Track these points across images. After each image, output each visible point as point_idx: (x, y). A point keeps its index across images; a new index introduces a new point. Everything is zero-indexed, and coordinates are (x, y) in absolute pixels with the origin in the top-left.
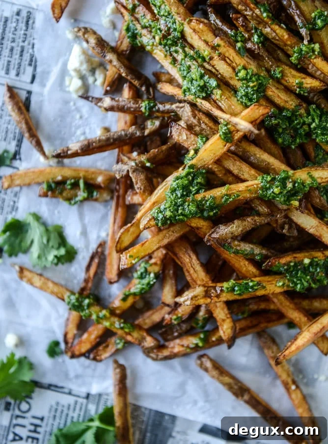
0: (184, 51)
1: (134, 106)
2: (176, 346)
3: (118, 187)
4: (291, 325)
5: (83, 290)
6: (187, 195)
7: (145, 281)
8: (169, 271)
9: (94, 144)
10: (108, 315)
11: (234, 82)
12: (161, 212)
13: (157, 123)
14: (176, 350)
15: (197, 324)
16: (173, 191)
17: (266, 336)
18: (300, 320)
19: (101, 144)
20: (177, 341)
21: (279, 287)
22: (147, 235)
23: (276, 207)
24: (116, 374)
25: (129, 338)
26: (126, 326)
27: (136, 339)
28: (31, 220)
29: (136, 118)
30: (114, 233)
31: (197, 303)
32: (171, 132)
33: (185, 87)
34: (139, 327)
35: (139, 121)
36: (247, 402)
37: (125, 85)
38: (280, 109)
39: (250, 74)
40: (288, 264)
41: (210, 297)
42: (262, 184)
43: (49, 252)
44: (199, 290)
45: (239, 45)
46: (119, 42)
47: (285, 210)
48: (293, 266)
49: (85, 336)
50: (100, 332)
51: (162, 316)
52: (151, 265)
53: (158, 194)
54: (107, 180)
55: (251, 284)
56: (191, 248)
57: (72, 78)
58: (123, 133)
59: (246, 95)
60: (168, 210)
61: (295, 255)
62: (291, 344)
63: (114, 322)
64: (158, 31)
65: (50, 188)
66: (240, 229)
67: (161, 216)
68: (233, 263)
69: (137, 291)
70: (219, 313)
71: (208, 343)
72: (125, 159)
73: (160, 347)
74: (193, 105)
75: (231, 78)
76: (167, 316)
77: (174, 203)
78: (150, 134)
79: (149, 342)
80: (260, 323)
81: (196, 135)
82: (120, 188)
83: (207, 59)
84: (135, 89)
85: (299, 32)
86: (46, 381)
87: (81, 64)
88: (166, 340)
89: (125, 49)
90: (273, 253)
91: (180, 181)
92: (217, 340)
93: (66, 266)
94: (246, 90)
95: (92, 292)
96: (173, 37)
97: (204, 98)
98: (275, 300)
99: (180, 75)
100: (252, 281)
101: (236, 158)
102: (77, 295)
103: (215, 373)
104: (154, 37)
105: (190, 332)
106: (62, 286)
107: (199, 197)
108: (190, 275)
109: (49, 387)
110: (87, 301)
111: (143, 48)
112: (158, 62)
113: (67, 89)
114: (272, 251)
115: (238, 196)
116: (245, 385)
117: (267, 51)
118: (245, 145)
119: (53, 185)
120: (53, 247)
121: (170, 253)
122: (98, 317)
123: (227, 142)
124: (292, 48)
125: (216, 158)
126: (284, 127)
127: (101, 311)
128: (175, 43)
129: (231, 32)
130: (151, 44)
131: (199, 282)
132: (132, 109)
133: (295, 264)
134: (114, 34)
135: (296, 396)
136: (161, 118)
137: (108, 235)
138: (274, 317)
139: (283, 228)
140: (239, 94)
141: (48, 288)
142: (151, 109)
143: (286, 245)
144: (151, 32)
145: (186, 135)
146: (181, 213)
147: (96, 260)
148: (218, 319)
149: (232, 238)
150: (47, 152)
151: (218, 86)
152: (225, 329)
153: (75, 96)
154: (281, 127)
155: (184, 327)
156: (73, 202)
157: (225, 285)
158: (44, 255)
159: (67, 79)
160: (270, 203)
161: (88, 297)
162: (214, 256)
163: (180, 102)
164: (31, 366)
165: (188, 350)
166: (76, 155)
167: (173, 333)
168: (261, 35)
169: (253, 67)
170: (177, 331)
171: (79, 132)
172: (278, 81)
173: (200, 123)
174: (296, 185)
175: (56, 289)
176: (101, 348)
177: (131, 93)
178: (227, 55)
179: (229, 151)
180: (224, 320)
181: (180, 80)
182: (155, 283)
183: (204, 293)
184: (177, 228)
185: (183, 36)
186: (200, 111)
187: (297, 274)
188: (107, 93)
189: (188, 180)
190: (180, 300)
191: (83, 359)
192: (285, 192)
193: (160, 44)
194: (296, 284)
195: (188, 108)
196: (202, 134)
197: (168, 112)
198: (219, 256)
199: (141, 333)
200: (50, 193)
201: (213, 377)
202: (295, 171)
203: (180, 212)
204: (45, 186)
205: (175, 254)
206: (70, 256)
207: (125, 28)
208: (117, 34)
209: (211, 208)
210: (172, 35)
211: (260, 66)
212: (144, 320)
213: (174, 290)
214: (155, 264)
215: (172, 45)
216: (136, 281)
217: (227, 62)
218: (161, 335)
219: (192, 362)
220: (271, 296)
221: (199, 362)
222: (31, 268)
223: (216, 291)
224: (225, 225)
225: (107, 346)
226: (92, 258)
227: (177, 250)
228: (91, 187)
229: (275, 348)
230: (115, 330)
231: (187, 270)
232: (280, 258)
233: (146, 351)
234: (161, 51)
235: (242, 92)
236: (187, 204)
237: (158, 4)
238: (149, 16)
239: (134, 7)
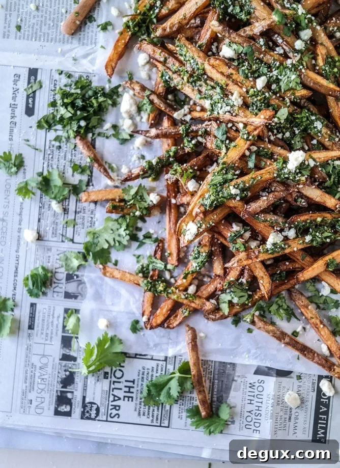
0: (206, 84)
1: (174, 131)
5: (152, 277)
7: (199, 260)
11: (246, 100)
17: (295, 291)
21: (300, 244)
23: (289, 185)
24: (188, 335)
25: (193, 305)
26: (189, 296)
27: (198, 304)
29: (175, 140)
30: (171, 228)
31: (242, 265)
32: (205, 143)
34: (200, 297)
35: (178, 143)
36: (288, 344)
37: (164, 118)
40: (306, 221)
41: (251, 259)
42: (277, 167)
44: (242, 255)
46: (156, 88)
48: (309, 223)
49: (159, 311)
50: (170, 306)
51: (215, 286)
52: (202, 247)
53: (203, 189)
57: (124, 119)
60: (211, 196)
61: (311, 215)
63: (180, 295)
64: (186, 73)
66: (266, 203)
68: (264, 232)
69: (194, 269)
70: (259, 272)
73: (217, 310)
76: (218, 286)
77: (215, 191)
79: (209, 306)
80: (289, 280)
83: (224, 86)
84: (172, 119)
85: (288, 56)
86: (132, 351)
87: (131, 106)
89: (162, 91)
94: (256, 104)
96: (198, 74)
104: (183, 79)
107: (233, 183)
109: (136, 356)
111: (175, 88)
113: (122, 128)
115: (261, 177)
122: (167, 293)
123: (247, 140)
125: (241, 154)
128: (199, 79)
130: (181, 84)
132: (173, 134)
133: (311, 221)
134: (150, 83)
139: (297, 201)
141: (127, 278)
142: (187, 130)
144: (180, 75)
146: (222, 196)
147: (159, 252)
148: (258, 277)
149: (260, 211)
150: (113, 177)
152: (265, 284)
157: (262, 248)
159: (121, 121)
163: (208, 121)
164: (121, 342)
175: (132, 278)
176: (172, 318)
177: (170, 123)
178: (238, 80)
180: (262, 277)
183: (246, 257)
184: (219, 210)
185: (204, 73)
189: (223, 173)
190: (229, 264)
191: (159, 329)
193: (188, 82)
194: (312, 241)
195: (214, 124)
199: (202, 300)
200: (114, 211)
203: (220, 195)
204: (110, 206)
205: (220, 233)
207: (159, 76)
209: (243, 190)
212: (202, 292)
213: (221, 261)
214: (206, 245)
215: (197, 81)
216: (191, 263)
217: (239, 86)
223: (255, 254)
224: (254, 202)
225: (176, 316)
226: (156, 251)
230: (182, 301)
232: (300, 216)
233: (206, 314)
234: (189, 87)
236: (224, 189)
237: (184, 53)
238: (177, 64)
239: (166, 59)
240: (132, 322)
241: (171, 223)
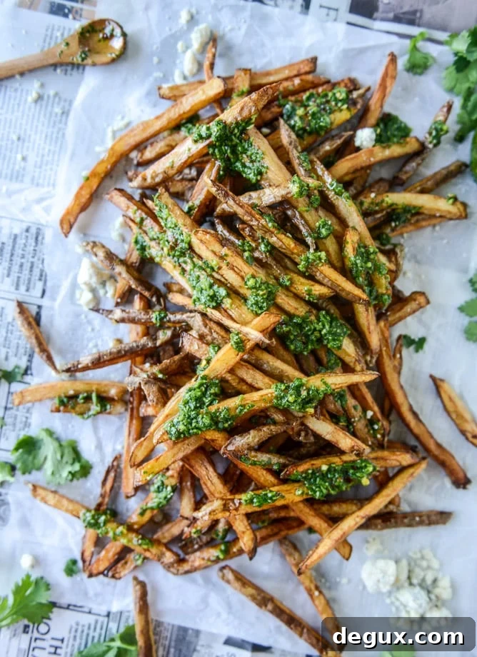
0: (193, 262)
1: (145, 317)
2: (196, 559)
3: (131, 399)
4: (311, 530)
5: (99, 505)
6: (201, 407)
7: (162, 495)
8: (186, 482)
9: (105, 357)
10: (125, 531)
11: (243, 291)
12: (174, 426)
13: (169, 333)
14: (197, 564)
15: (218, 535)
16: (186, 403)
17: (287, 543)
18: (321, 526)
19: (112, 356)
20: (198, 554)
21: (299, 495)
22: (163, 447)
23: (292, 414)
24: (136, 591)
25: (148, 554)
26: (144, 542)
27: (155, 555)
28: (43, 436)
29: (148, 328)
30: (129, 446)
31: (215, 518)
32: (182, 343)
33: (194, 297)
34: (158, 542)
35: (151, 331)
36: (272, 612)
37: (136, 297)
38: (291, 316)
39: (259, 282)
40: (306, 472)
41: (229, 510)
42: (276, 393)
43: (63, 468)
44: (216, 504)
45: (246, 254)
46: (128, 255)
47: (301, 418)
48: (312, 473)
49: (103, 553)
50: (119, 549)
51: (181, 529)
52: (168, 478)
53: (171, 407)
54: (120, 392)
55: (270, 495)
56: (207, 459)
57: (83, 291)
58: (135, 345)
59: (256, 303)
60: (181, 423)
61: (313, 462)
62: (313, 553)
63: (132, 539)
64: (167, 243)
65: (62, 403)
66: (257, 439)
67: (174, 430)
68: (251, 473)
69: (155, 505)
70: (239, 525)
71: (227, 553)
72: (138, 370)
73: (181, 561)
74: (204, 315)
75: (240, 287)
76: (186, 529)
77: (187, 416)
78: (161, 346)
79: (169, 557)
80: (281, 530)
81: (208, 344)
82: (134, 399)
83: (216, 268)
84: (146, 300)
85: (305, 241)
86: (64, 601)
87: (91, 277)
88: (187, 554)
89: (135, 261)
90: (290, 461)
91: (193, 393)
92: (238, 551)
93: (82, 480)
94: (256, 299)
95: (109, 507)
96: (181, 248)
97: (214, 308)
98: (294, 508)
99: (190, 285)
100: (271, 491)
101: (249, 366)
102: (93, 512)
103: (237, 585)
104: (162, 249)
105: (211, 543)
106: (77, 503)
107: (213, 409)
108: (208, 488)
109: (68, 607)
110: (103, 518)
111: (152, 259)
112: (168, 273)
113: (78, 302)
114: (290, 459)
115: (253, 406)
116: (268, 594)
117: (275, 259)
118: (258, 353)
119: (65, 400)
120: (67, 463)
121: (187, 466)
122: (115, 534)
123: (239, 351)
124: (299, 255)
125: (229, 368)
126: (296, 334)
127: (118, 527)
128: (183, 254)
129: (238, 242)
130: (160, 255)
131: (217, 495)
132: (143, 321)
133: (313, 471)
134: (123, 247)
135: (320, 602)
136: (173, 328)
137: (123, 448)
138: (295, 524)
139: (300, 435)
140: (250, 302)
141: (63, 506)
142: (161, 319)
143: (303, 451)
144: (159, 243)
145: (198, 345)
146: (195, 426)
147: (112, 474)
148: (237, 531)
149: (248, 449)
150: (58, 367)
151: (228, 295)
152: (246, 541)
153: (86, 309)
154: (292, 334)
155: (205, 539)
156: (86, 416)
157: (245, 497)
158: (59, 471)
159: (78, 293)
160: (286, 411)
161: (105, 513)
162: (232, 466)
163: (191, 312)
164: (48, 587)
165: (209, 563)
166: (86, 368)
167: (193, 545)
168: (269, 243)
169: (261, 275)
170: (197, 543)
171: (91, 345)
172: (287, 288)
173: (212, 333)
174: (311, 392)
175: (71, 507)
176: (119, 565)
177: (142, 304)
178: (235, 264)
179: (242, 359)
180: (244, 532)
181: (190, 290)
182: (172, 496)
183: (222, 507)
184: (192, 440)
185: (191, 248)
186: (211, 320)
187: (315, 481)
188: (117, 304)
189: (201, 391)
190: (198, 514)
191: (101, 577)
192: (300, 400)
193: (169, 255)
194: (315, 492)
195: (198, 318)
196: (213, 343)
197: (179, 322)
198: (236, 466)
199: (160, 548)
200: (62, 408)
201: (236, 589)
202: (309, 378)
203: (193, 425)
204: (57, 401)
205: (192, 467)
206: (86, 470)
207: (133, 240)
208: (126, 247)
209: (226, 420)
210: (180, 246)
211: (268, 275)
212: (163, 534)
213: (192, 502)
214: (172, 476)
215: (179, 256)
216: (153, 495)
217: (235, 271)
218: (182, 548)
219: (214, 572)
220: (291, 505)
221: (221, 574)
222: (45, 485)
223: (235, 505)
224: (241, 436)
225: (126, 563)
226: (108, 472)
227: (193, 462)
228: (104, 400)
229: (297, 555)
230: (132, 547)
231: (204, 483)
232: (298, 466)
233: (167, 566)
234: (170, 262)
235: (251, 300)
236: (200, 416)
237: (165, 217)
238: (156, 228)
239: (142, 220)
240: (68, 562)
241: (131, 437)
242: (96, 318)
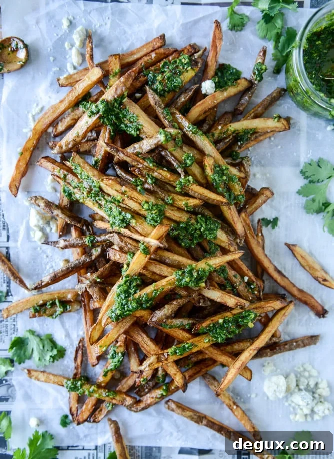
0: (105, 199)
1: (81, 242)
2: (148, 399)
3: (83, 299)
4: (223, 365)
5: (76, 375)
6: (129, 296)
7: (116, 360)
8: (131, 348)
9: (59, 274)
10: (96, 389)
11: (143, 212)
12: (113, 312)
13: (99, 249)
14: (149, 402)
15: (159, 380)
16: (119, 295)
17: (208, 377)
18: (227, 361)
19: (63, 273)
20: (149, 395)
21: (207, 343)
22: (110, 327)
23: (192, 289)
24: (112, 428)
25: (114, 402)
26: (110, 394)
27: (119, 401)
28: (28, 335)
29: (85, 248)
30: (88, 331)
31: (153, 368)
32: (109, 255)
33: (111, 222)
34: (120, 392)
35: (87, 250)
36: (206, 426)
37: (72, 229)
38: (178, 223)
39: (151, 205)
40: (209, 326)
41: (162, 361)
42: (177, 277)
43: (46, 355)
44: (152, 359)
45: (139, 188)
46: (61, 201)
47: (198, 290)
48: (213, 326)
49: (85, 407)
50: (94, 402)
51: (135, 380)
52: (118, 348)
53: (110, 300)
54: (74, 296)
55: (187, 346)
56: (141, 330)
57: (35, 231)
58: (77, 262)
59: (153, 219)
60: (118, 309)
61: (212, 319)
62: (224, 380)
63: (102, 393)
64: (85, 189)
65: (36, 310)
66: (170, 311)
67: (114, 315)
68: (172, 333)
69: (113, 367)
70: (171, 370)
71: (169, 391)
72: (84, 279)
73: (138, 402)
74: (119, 233)
75: (140, 210)
76: (138, 380)
77: (121, 304)
78: (96, 258)
79: (129, 401)
80: (202, 369)
81: (126, 253)
83: (121, 201)
84: (79, 229)
85: (177, 171)
86: (64, 445)
87: (39, 221)
88: (141, 396)
89: (66, 204)
90: (197, 321)
91: (121, 288)
92: (175, 388)
93: (61, 360)
94: (152, 216)
95: (83, 375)
97: (125, 228)
98: (207, 352)
99: (107, 214)
100: (187, 343)
101: (157, 263)
102: (72, 380)
103: (179, 411)
104: (83, 193)
105: (156, 386)
106: (60, 376)
107: (137, 296)
108: (145, 349)
109: (68, 448)
110: (79, 383)
111: (78, 201)
112: (92, 209)
113: (33, 240)
114: (197, 319)
115: (163, 289)
116: (202, 414)
117: (159, 187)
118: (160, 252)
119: (38, 308)
120: (48, 350)
121: (129, 337)
122: (89, 392)
123: (147, 254)
124: (175, 182)
125: (143, 266)
126: (184, 234)
127: (91, 387)
128: (97, 195)
129: (133, 180)
130: (82, 198)
131: (152, 353)
132: (80, 244)
133: (214, 324)
134: (57, 196)
135: (239, 413)
136: (101, 246)
137: (84, 333)
138: (210, 363)
139: (200, 302)
140: (148, 219)
141: (51, 380)
142: (92, 241)
143: (206, 312)
144: (80, 190)
145: (120, 255)
146: (128, 309)
147: (80, 352)
148: (171, 374)
149: (166, 318)
150: (29, 287)
151: (133, 217)
152: (179, 380)
153: (40, 243)
154: (181, 235)
155: (151, 384)
156: (54, 316)
157: (170, 351)
158: (44, 357)
159: (32, 233)
160: (187, 288)
161: (81, 380)
162: (160, 331)
163: (111, 232)
164: (52, 437)
165: (157, 400)
166: (48, 284)
167: (145, 390)
168: (153, 178)
169: (152, 200)
170: (147, 388)
171: (48, 267)
172: (172, 205)
173: (127, 245)
174: (200, 273)
175: (56, 380)
176: (97, 413)
177: (77, 233)
178: (133, 196)
179: (150, 258)
180: (175, 374)
181: (107, 218)
182: (123, 359)
183: (157, 360)
184: (128, 319)
185: (101, 189)
186: (125, 236)
187: (217, 331)
188: (61, 236)
189: (127, 285)
190: (142, 368)
191: (86, 423)
192: (193, 279)
193: (88, 197)
194: (218, 338)
195: (116, 236)
196: (129, 251)
197: (104, 241)
198: (162, 331)
199: (122, 396)
200: (37, 314)
201: (179, 414)
202: (197, 263)
203: (126, 309)
204: (33, 310)
205: (132, 337)
206: (62, 353)
207: (62, 191)
208: (59, 195)
209: (147, 301)
210: (94, 190)
211: (157, 198)
212: (123, 386)
213: (138, 360)
214: (121, 346)
215: (95, 197)
216: (110, 361)
217: (134, 201)
218: (137, 393)
219: (163, 406)
220: (204, 350)
221: (167, 406)
222: (36, 368)
223: (165, 356)
224: (160, 310)
225: (101, 410)
226: (77, 351)
227: (132, 334)
228: (65, 303)
229: (216, 384)
230: (103, 399)
231: (142, 346)
232: (202, 323)
233: (129, 407)
234: (90, 201)
236: (130, 302)
237: (80, 172)
238: (76, 180)
239: (65, 176)
240: (62, 418)
241: (88, 325)
242: (48, 248)
